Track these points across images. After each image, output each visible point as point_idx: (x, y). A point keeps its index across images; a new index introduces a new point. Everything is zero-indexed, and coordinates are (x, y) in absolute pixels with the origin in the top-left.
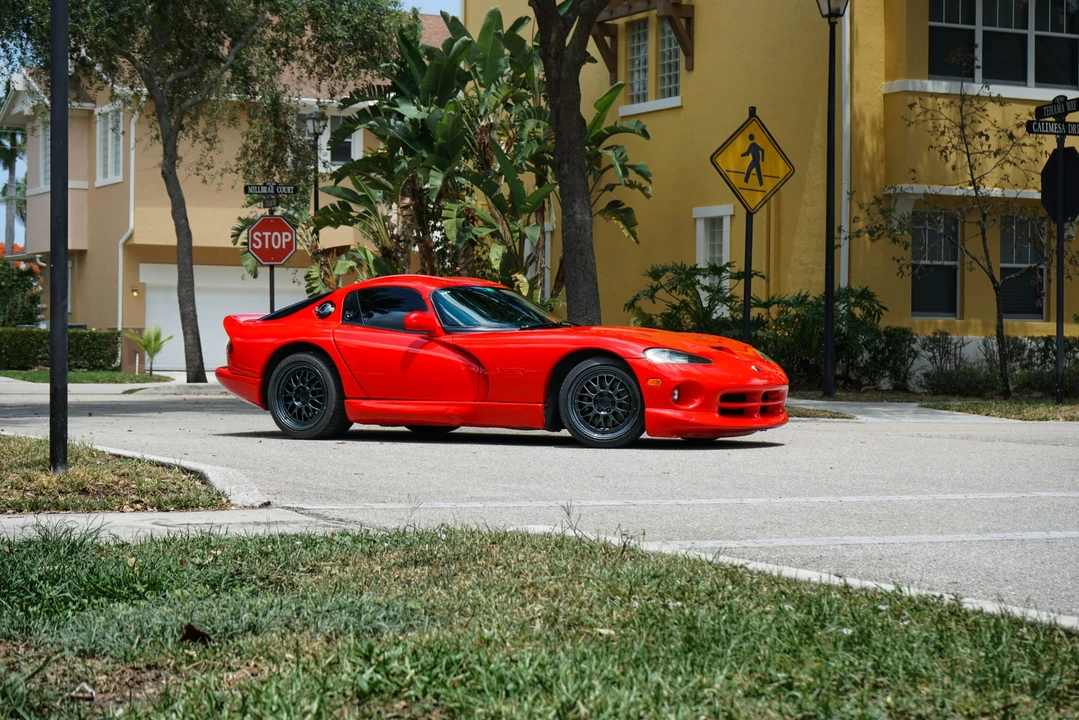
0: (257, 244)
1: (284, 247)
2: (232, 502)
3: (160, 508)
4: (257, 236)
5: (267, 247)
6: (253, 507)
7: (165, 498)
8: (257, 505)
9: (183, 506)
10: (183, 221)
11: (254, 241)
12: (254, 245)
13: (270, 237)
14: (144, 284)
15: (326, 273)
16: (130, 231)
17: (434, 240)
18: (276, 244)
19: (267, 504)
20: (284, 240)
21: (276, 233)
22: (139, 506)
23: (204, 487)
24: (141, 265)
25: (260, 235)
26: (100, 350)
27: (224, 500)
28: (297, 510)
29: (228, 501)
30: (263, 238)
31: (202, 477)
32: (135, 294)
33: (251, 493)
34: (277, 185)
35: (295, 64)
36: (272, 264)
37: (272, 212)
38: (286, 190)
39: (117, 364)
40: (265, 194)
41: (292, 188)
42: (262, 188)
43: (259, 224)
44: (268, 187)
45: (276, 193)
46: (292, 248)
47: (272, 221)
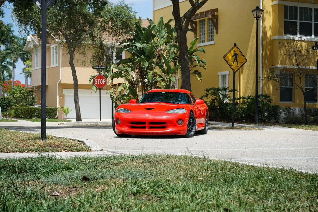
0: (96, 83)
2: (92, 149)
3: (72, 151)
4: (96, 80)
5: (99, 83)
6: (98, 151)
7: (73, 148)
8: (99, 150)
9: (78, 150)
10: (75, 76)
11: (95, 82)
13: (100, 81)
14: (64, 94)
15: (115, 91)
16: (60, 80)
17: (145, 81)
18: (101, 83)
19: (102, 150)
20: (104, 82)
22: (66, 150)
23: (84, 145)
24: (63, 89)
26: (52, 113)
27: (90, 149)
28: (110, 152)
29: (91, 149)
30: (98, 81)
31: (83, 143)
32: (62, 97)
33: (97, 147)
34: (102, 66)
35: (107, 32)
36: (100, 88)
37: (100, 74)
38: (104, 67)
39: (57, 117)
40: (98, 69)
41: (106, 67)
42: (97, 67)
43: (97, 77)
44: (99, 67)
45: (101, 68)
46: (106, 84)
47: (100, 76)
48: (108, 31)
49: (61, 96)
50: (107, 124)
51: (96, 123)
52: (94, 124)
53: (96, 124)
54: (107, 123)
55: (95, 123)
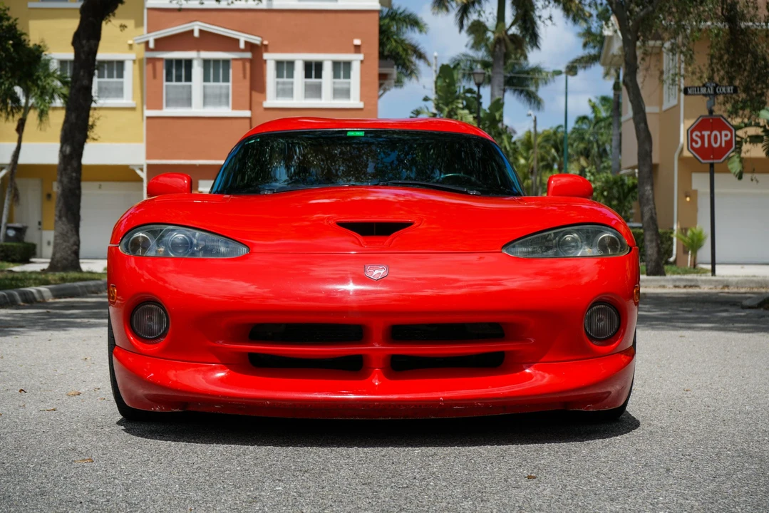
0: (697, 143)
1: (723, 145)
4: (697, 136)
5: (706, 145)
10: (643, 124)
11: (693, 140)
12: (694, 144)
13: (709, 137)
14: (696, 191)
16: (680, 146)
18: (716, 142)
20: (724, 139)
21: (715, 132)
24: (693, 174)
25: (699, 134)
30: (702, 138)
32: (688, 199)
34: (717, 85)
36: (711, 161)
37: (711, 112)
38: (726, 90)
39: (672, 259)
40: (705, 95)
41: (732, 88)
42: (701, 89)
43: (699, 123)
44: (707, 88)
45: (715, 94)
46: (732, 146)
47: (711, 121)
49: (687, 196)
50: (727, 286)
51: (692, 284)
52: (685, 287)
53: (691, 286)
54: (725, 283)
55: (689, 284)
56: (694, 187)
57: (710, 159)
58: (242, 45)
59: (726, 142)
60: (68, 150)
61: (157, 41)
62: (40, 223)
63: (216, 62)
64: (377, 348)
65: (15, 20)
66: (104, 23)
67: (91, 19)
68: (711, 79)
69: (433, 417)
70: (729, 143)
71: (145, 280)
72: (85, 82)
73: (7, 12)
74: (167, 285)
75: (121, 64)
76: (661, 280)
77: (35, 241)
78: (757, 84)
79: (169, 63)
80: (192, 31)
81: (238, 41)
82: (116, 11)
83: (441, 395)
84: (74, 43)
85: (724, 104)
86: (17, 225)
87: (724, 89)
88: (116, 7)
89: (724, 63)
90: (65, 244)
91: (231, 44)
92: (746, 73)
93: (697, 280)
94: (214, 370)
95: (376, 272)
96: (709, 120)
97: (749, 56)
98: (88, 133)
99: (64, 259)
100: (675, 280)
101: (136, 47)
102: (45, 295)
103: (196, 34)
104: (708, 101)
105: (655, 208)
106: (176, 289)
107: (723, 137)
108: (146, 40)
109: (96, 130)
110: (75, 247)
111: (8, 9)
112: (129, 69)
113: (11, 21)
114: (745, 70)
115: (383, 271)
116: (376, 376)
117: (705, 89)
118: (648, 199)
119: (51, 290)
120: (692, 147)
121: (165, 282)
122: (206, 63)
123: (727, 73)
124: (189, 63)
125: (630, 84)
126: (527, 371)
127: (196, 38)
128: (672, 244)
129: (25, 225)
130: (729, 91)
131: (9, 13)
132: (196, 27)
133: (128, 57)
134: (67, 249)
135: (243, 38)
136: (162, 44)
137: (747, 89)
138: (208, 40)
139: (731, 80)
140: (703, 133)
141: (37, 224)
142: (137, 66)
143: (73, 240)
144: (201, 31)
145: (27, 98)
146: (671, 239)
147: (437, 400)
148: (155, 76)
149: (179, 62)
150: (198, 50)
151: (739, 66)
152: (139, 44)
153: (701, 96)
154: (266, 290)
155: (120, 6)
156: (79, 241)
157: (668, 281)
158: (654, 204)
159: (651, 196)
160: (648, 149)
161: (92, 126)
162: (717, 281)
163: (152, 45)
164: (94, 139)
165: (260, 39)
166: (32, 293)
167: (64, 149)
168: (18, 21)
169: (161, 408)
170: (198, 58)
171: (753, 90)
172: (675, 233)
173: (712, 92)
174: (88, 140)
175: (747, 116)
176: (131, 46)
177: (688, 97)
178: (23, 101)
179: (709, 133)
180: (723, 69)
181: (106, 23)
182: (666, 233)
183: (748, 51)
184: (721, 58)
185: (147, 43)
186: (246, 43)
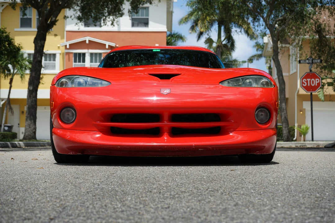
0: (305, 84)
1: (316, 85)
4: (305, 81)
5: (309, 85)
11: (303, 83)
12: (303, 85)
13: (310, 81)
14: (305, 109)
16: (298, 89)
18: (313, 84)
21: (312, 79)
24: (303, 102)
25: (306, 80)
30: (307, 82)
32: (301, 113)
34: (313, 59)
35: (327, 11)
36: (311, 92)
37: (311, 71)
38: (317, 61)
39: (294, 139)
40: (308, 63)
41: (320, 60)
42: (307, 61)
43: (305, 76)
44: (309, 60)
45: (312, 63)
46: (320, 86)
47: (311, 74)
48: (328, 8)
49: (301, 111)
54: (318, 144)
56: (304, 107)
57: (310, 91)
58: (107, 47)
59: (317, 83)
60: (31, 88)
61: (70, 45)
62: (19, 124)
63: (96, 54)
64: (166, 124)
65: (9, 33)
66: (47, 33)
67: (42, 32)
68: (311, 57)
69: (190, 156)
70: (319, 84)
71: (67, 98)
72: (39, 59)
73: (5, 30)
74: (76, 99)
75: (54, 55)
76: (289, 144)
77: (17, 132)
78: (331, 60)
79: (75, 54)
80: (85, 41)
81: (105, 45)
82: (53, 29)
83: (193, 144)
84: (34, 42)
85: (317, 68)
86: (9, 125)
87: (316, 61)
88: (53, 27)
89: (316, 51)
90: (30, 129)
91: (102, 46)
92: (326, 55)
93: (305, 143)
94: (96, 134)
95: (165, 91)
96: (310, 74)
97: (327, 47)
98: (40, 81)
99: (30, 135)
100: (296, 144)
101: (61, 47)
102: (21, 145)
103: (87, 42)
104: (309, 66)
105: (287, 113)
106: (80, 101)
107: (316, 82)
108: (65, 44)
109: (44, 79)
110: (34, 130)
111: (6, 28)
112: (58, 57)
113: (7, 34)
114: (325, 53)
115: (168, 91)
116: (166, 135)
117: (308, 61)
118: (284, 109)
119: (24, 143)
120: (303, 86)
121: (75, 98)
122: (92, 54)
123: (318, 54)
124: (84, 54)
125: (275, 60)
126: (231, 134)
127: (87, 44)
128: (295, 132)
129: (12, 125)
130: (318, 62)
131: (6, 30)
132: (87, 39)
133: (58, 52)
134: (31, 131)
135: (107, 44)
136: (72, 46)
137: (326, 61)
138: (93, 44)
139: (320, 57)
140: (308, 80)
141: (17, 124)
142: (61, 56)
143: (33, 127)
144: (89, 41)
145: (14, 69)
146: (294, 130)
147: (192, 146)
148: (69, 61)
149: (80, 54)
150: (88, 49)
151: (323, 51)
152: (62, 46)
153: (307, 64)
154: (118, 99)
155: (54, 26)
156: (36, 127)
157: (293, 144)
158: (286, 111)
159: (285, 108)
160: (284, 88)
161: (42, 78)
162: (314, 144)
163: (68, 47)
164: (43, 84)
165: (115, 44)
166: (15, 143)
167: (30, 88)
168: (10, 34)
169: (73, 153)
170: (88, 52)
171: (329, 62)
172: (296, 127)
173: (311, 62)
174: (40, 84)
175: (327, 73)
176: (59, 47)
177: (300, 64)
178: (12, 71)
179: (309, 79)
180: (316, 53)
181: (48, 34)
182: (292, 127)
183: (327, 45)
184: (315, 48)
185: (66, 46)
186: (109, 46)
